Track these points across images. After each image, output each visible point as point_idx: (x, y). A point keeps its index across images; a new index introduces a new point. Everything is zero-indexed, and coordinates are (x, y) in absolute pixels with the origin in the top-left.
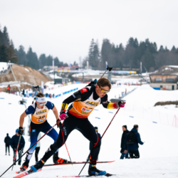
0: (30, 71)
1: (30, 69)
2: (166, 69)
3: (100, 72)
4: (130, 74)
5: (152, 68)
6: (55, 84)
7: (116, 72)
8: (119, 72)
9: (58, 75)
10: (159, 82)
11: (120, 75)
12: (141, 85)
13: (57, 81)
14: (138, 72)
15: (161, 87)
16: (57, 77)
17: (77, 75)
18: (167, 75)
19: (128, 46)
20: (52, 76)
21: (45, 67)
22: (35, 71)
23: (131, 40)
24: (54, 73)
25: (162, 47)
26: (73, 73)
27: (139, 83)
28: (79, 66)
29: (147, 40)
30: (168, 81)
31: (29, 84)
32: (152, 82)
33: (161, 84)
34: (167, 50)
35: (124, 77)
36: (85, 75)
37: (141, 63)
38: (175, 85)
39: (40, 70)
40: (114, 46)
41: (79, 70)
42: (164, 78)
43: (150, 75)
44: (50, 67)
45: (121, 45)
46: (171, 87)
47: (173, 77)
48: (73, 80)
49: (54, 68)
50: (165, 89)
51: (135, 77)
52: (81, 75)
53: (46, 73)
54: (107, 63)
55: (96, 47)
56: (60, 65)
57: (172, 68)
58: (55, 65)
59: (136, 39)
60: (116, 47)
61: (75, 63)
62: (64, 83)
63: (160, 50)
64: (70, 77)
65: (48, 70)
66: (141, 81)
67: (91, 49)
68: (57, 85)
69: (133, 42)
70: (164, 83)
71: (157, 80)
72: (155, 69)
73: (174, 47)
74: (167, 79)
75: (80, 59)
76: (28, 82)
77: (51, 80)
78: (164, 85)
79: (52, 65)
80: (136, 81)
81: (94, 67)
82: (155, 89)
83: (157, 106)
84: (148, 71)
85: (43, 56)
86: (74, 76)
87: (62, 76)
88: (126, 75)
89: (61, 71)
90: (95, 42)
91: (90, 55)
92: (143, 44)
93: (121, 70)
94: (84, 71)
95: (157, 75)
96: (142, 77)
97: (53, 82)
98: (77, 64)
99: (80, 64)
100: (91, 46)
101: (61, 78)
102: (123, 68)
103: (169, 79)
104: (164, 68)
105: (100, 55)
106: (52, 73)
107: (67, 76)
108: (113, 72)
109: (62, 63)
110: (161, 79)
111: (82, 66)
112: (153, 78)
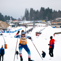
0: (2, 22)
1: (2, 21)
2: (57, 19)
3: (30, 21)
5: (51, 19)
6: (12, 27)
7: (37, 21)
8: (38, 21)
12: (47, 26)
13: (13, 26)
15: (56, 26)
19: (40, 11)
21: (7, 21)
23: (42, 8)
25: (54, 10)
29: (48, 8)
31: (1, 28)
32: (52, 25)
34: (56, 12)
35: (40, 23)
37: (47, 17)
39: (5, 22)
42: (57, 23)
45: (38, 10)
46: (60, 27)
49: (11, 21)
50: (57, 28)
53: (8, 23)
54: (33, 18)
55: (28, 12)
57: (59, 19)
59: (44, 8)
60: (36, 11)
62: (16, 27)
63: (54, 12)
67: (25, 13)
68: (13, 28)
69: (42, 9)
70: (57, 25)
72: (52, 20)
73: (59, 10)
74: (58, 23)
75: (21, 17)
76: (1, 27)
78: (57, 26)
81: (27, 20)
82: (53, 27)
85: (6, 16)
86: (20, 24)
90: (27, 9)
91: (25, 15)
92: (46, 9)
93: (39, 20)
97: (11, 27)
98: (20, 19)
99: (21, 19)
100: (26, 11)
101: (14, 25)
102: (40, 20)
103: (59, 23)
104: (56, 19)
105: (29, 15)
106: (11, 23)
107: (17, 24)
108: (36, 21)
109: (14, 19)
110: (55, 24)
111: (22, 20)
112: (52, 23)
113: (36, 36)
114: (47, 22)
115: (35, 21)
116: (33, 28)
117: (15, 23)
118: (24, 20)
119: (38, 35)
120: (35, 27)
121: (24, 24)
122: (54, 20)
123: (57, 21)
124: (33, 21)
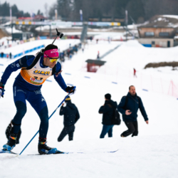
2: (160, 19)
3: (73, 23)
4: (112, 26)
5: (141, 19)
7: (94, 24)
8: (98, 24)
9: (17, 29)
10: (150, 37)
11: (99, 27)
12: (126, 40)
14: (123, 24)
15: (153, 43)
16: (15, 31)
17: (42, 29)
18: (161, 28)
20: (9, 30)
24: (12, 26)
26: (37, 26)
27: (124, 38)
28: (45, 16)
30: (162, 36)
33: (153, 40)
35: (104, 30)
36: (53, 27)
37: (126, 12)
38: (172, 41)
41: (45, 22)
42: (157, 32)
43: (138, 28)
44: (7, 18)
46: (166, 44)
47: (169, 31)
48: (38, 35)
49: (11, 20)
50: (158, 46)
51: (118, 30)
52: (47, 27)
53: (1, 26)
54: (81, 12)
56: (19, 15)
57: (167, 18)
58: (13, 15)
61: (39, 12)
62: (24, 38)
64: (33, 30)
65: (4, 22)
66: (126, 35)
70: (157, 38)
71: (148, 34)
72: (145, 20)
74: (160, 33)
75: (46, 6)
77: (7, 34)
78: (158, 41)
79: (9, 15)
80: (120, 35)
82: (145, 45)
83: (148, 69)
84: (136, 23)
86: (38, 29)
87: (22, 29)
88: (106, 27)
89: (21, 23)
91: (59, 2)
93: (100, 21)
94: (51, 23)
95: (147, 27)
96: (128, 30)
97: (10, 38)
98: (42, 14)
99: (46, 13)
102: (103, 19)
103: (164, 33)
104: (157, 19)
105: (72, 2)
106: (9, 26)
107: (29, 29)
108: (90, 23)
109: (22, 12)
110: (152, 34)
111: (48, 16)
112: (142, 31)
113: (89, 70)
114: (126, 25)
115: (86, 23)
116: (80, 44)
117: (23, 25)
118: (54, 18)
119: (93, 67)
120: (86, 43)
121: (52, 31)
122: (150, 22)
124: (81, 24)
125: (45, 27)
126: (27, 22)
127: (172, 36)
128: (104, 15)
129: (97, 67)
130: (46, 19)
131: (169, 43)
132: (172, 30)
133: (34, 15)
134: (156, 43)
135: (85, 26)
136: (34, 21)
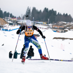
2: (60, 23)
4: (43, 24)
5: (54, 22)
6: (9, 25)
7: (37, 22)
8: (39, 22)
9: (11, 21)
10: (56, 28)
11: (39, 24)
12: (48, 29)
14: (47, 23)
15: (57, 31)
16: (10, 22)
19: (44, 11)
21: (6, 17)
22: (1, 19)
23: (45, 8)
24: (10, 20)
25: (59, 13)
26: (18, 21)
27: (47, 28)
28: (21, 18)
29: (53, 9)
30: (60, 29)
32: (53, 28)
34: (61, 15)
35: (41, 25)
36: (23, 22)
37: (49, 19)
38: (63, 30)
39: (3, 18)
40: (37, 11)
41: (21, 20)
42: (59, 27)
43: (52, 25)
44: (8, 18)
45: (41, 10)
46: (61, 31)
47: (63, 27)
48: (18, 24)
49: (9, 18)
50: (58, 32)
51: (45, 25)
52: (22, 22)
54: (33, 18)
55: (29, 10)
57: (62, 23)
58: (10, 17)
59: (48, 9)
60: (38, 11)
61: (19, 16)
62: (13, 25)
63: (58, 14)
65: (7, 19)
66: (48, 27)
67: (27, 11)
69: (46, 10)
71: (55, 27)
72: (55, 23)
73: (64, 14)
74: (59, 28)
75: (22, 15)
77: (8, 23)
82: (54, 31)
83: (54, 39)
84: (52, 23)
85: (5, 12)
86: (18, 22)
87: (13, 22)
88: (42, 24)
89: (13, 19)
90: (29, 8)
91: (26, 14)
92: (50, 11)
93: (40, 21)
94: (23, 20)
96: (49, 26)
97: (9, 24)
100: (27, 10)
101: (12, 23)
102: (41, 21)
104: (59, 23)
105: (31, 14)
107: (15, 22)
108: (36, 22)
109: (14, 16)
110: (57, 27)
111: (22, 18)
112: (54, 26)
115: (35, 22)
121: (23, 24)
122: (57, 24)
123: (60, 25)
124: (33, 22)
125: (21, 22)
126: (15, 20)
127: (63, 29)
128: (41, 20)
129: (37, 37)
130: (21, 19)
131: (62, 31)
132: (64, 27)
133: (18, 18)
134: (58, 31)
135: (34, 23)
136: (17, 19)
